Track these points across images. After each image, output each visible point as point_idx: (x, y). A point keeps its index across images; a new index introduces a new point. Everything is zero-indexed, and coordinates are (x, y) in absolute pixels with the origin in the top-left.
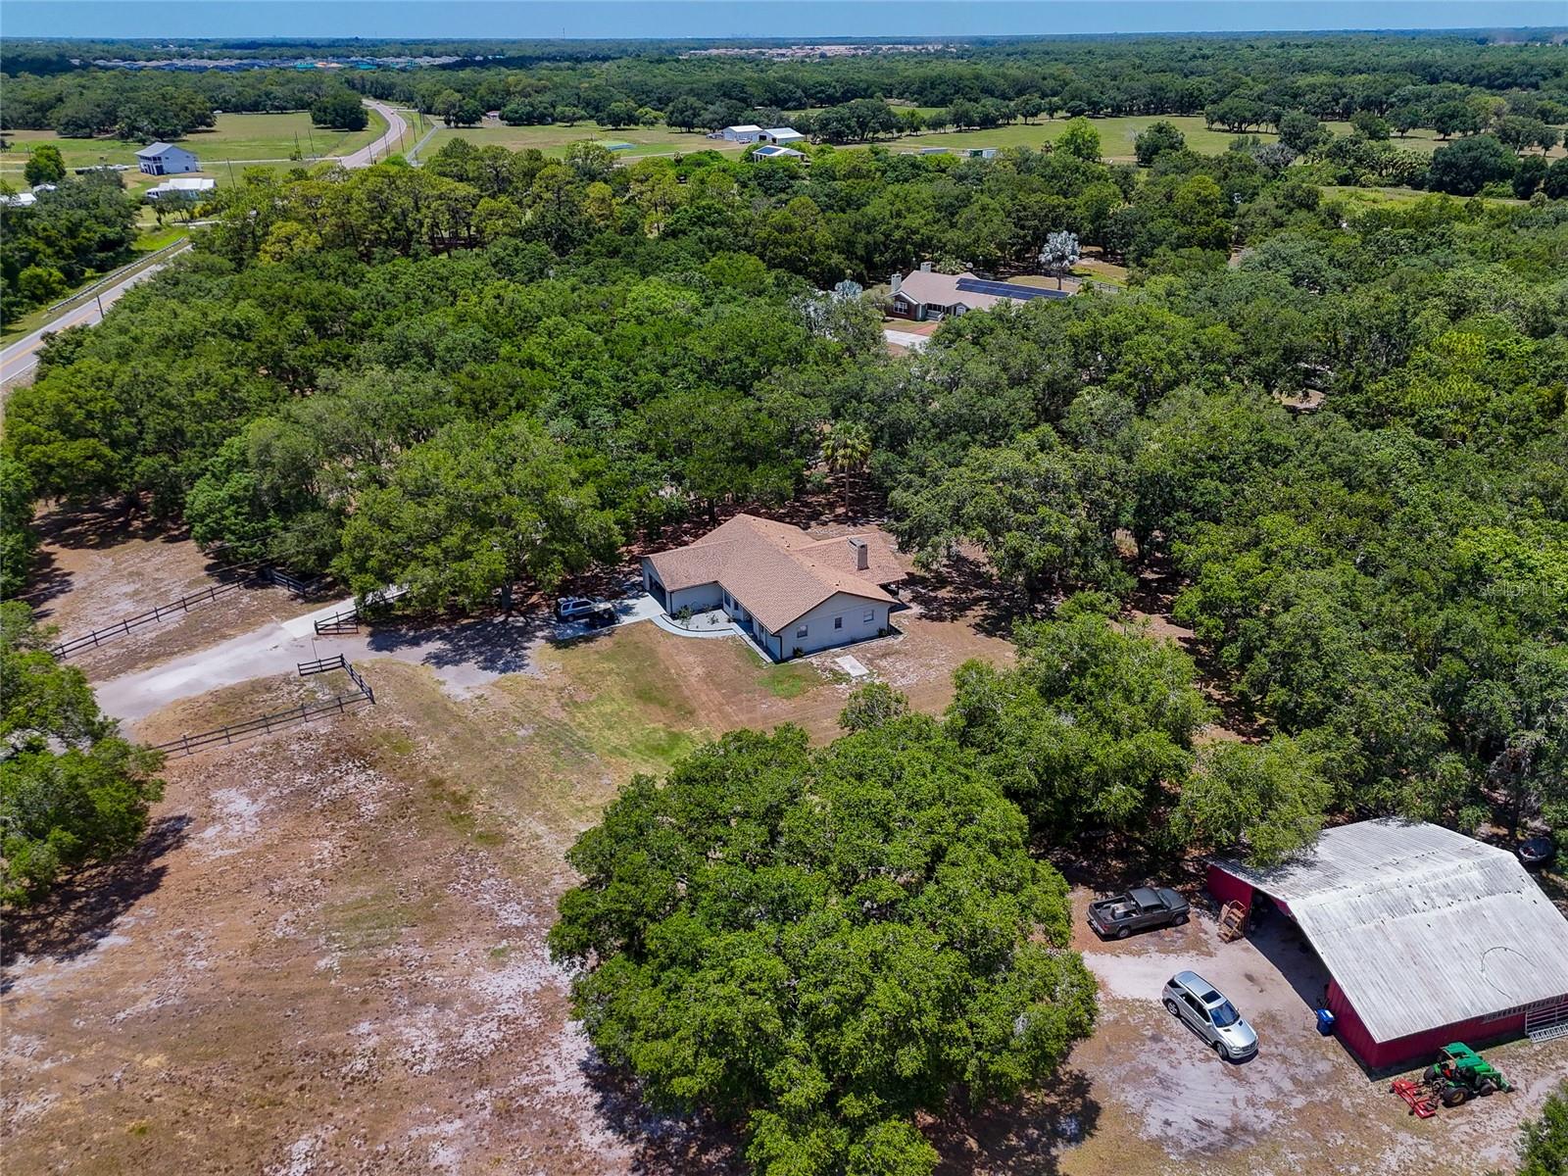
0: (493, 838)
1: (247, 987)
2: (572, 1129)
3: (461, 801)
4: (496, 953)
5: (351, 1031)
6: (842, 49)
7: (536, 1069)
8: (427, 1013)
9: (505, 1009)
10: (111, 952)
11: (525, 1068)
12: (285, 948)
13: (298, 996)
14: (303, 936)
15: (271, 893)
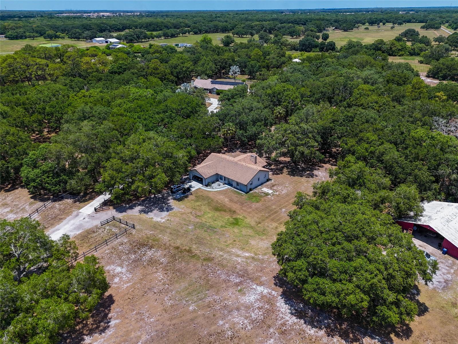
0: (209, 259)
1: (174, 322)
2: (304, 331)
3: (189, 251)
4: (240, 291)
5: (218, 325)
6: (108, 14)
7: (280, 319)
8: (236, 313)
9: (256, 305)
10: (116, 326)
11: (277, 319)
12: (175, 307)
13: (192, 320)
14: (177, 302)
15: (155, 293)
